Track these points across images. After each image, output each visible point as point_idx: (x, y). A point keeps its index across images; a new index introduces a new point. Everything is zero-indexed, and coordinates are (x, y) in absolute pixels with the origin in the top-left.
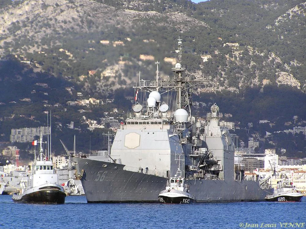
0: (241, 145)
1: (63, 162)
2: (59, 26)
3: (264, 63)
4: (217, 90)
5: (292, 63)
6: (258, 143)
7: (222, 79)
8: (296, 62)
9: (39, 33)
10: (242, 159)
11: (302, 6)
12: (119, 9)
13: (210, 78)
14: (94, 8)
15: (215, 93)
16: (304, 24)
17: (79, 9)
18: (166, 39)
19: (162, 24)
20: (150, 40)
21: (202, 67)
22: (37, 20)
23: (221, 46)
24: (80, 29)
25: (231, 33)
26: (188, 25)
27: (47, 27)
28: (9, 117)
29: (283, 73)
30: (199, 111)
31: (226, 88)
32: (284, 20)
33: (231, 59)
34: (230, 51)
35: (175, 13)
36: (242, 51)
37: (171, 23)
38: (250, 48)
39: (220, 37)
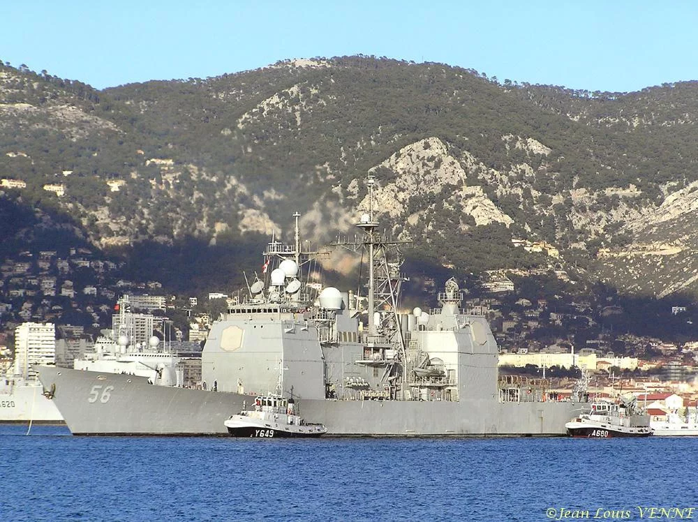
0: (177, 336)
3: (217, 195)
4: (135, 240)
5: (266, 194)
6: (206, 333)
7: (144, 222)
10: (179, 360)
11: (286, 94)
13: (124, 219)
15: (132, 246)
16: (288, 127)
18: (47, 151)
19: (40, 126)
20: (19, 154)
21: (108, 202)
23: (142, 164)
25: (160, 141)
26: (85, 127)
29: (251, 211)
30: (103, 278)
31: (151, 237)
32: (253, 119)
33: (160, 187)
34: (157, 172)
35: (63, 107)
36: (178, 174)
37: (55, 125)
38: (193, 168)
39: (140, 149)
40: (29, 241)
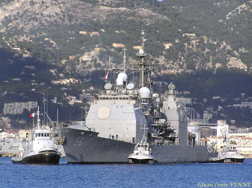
0: (197, 117)
2: (44, 20)
3: (217, 50)
5: (240, 50)
6: (211, 115)
7: (181, 63)
8: (243, 49)
9: (28, 25)
10: (198, 128)
11: (249, 3)
13: (172, 62)
15: (176, 74)
16: (250, 19)
18: (134, 30)
19: (131, 18)
20: (121, 31)
21: (165, 53)
23: (181, 36)
24: (62, 22)
25: (189, 25)
26: (153, 18)
28: (2, 94)
29: (233, 58)
30: (162, 89)
31: (185, 70)
32: (234, 15)
33: (189, 47)
34: (188, 40)
35: (142, 9)
36: (198, 40)
37: (138, 17)
38: (205, 38)
39: (180, 29)
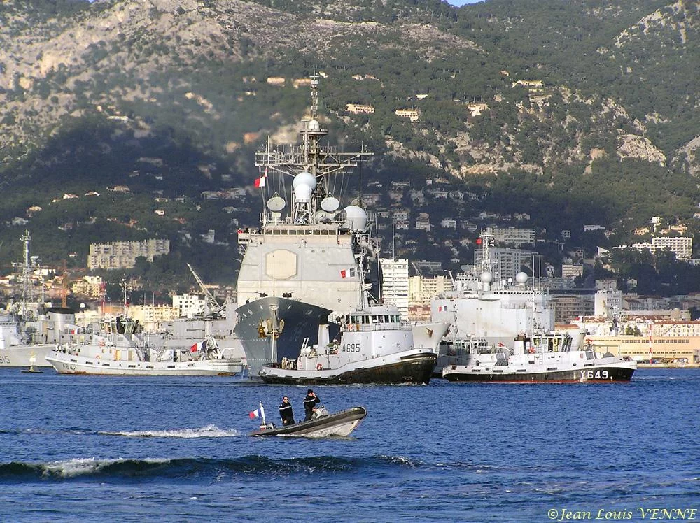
0: (548, 272)
1: (193, 306)
2: (185, 51)
3: (593, 119)
4: (499, 169)
5: (648, 117)
6: (581, 268)
7: (509, 149)
8: (656, 116)
9: (145, 64)
11: (670, 10)
12: (305, 17)
13: (487, 146)
14: (254, 17)
15: (496, 175)
16: (672, 45)
17: (225, 18)
18: (399, 74)
19: (391, 46)
20: (367, 76)
21: (470, 127)
22: (141, 40)
23: (507, 86)
24: (228, 56)
25: (527, 61)
26: (442, 46)
27: (161, 52)
28: (86, 223)
29: (630, 136)
30: (463, 209)
31: (518, 165)
32: (632, 37)
33: (528, 111)
34: (525, 95)
35: (416, 25)
36: (548, 97)
37: (407, 44)
38: (566, 91)
39: (505, 69)
40: (378, 171)
